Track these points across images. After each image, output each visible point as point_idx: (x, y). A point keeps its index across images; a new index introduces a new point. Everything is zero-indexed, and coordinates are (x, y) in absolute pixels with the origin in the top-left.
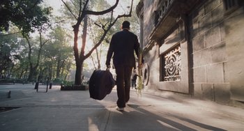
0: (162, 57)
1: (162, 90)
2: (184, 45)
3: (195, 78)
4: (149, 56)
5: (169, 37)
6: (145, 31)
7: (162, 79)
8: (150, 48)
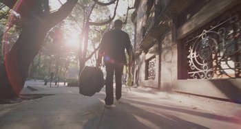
0: (147, 62)
1: (146, 87)
2: (157, 56)
3: (162, 79)
4: (139, 60)
5: (151, 48)
6: (137, 38)
7: (146, 79)
8: (140, 54)
